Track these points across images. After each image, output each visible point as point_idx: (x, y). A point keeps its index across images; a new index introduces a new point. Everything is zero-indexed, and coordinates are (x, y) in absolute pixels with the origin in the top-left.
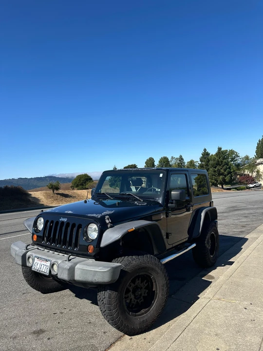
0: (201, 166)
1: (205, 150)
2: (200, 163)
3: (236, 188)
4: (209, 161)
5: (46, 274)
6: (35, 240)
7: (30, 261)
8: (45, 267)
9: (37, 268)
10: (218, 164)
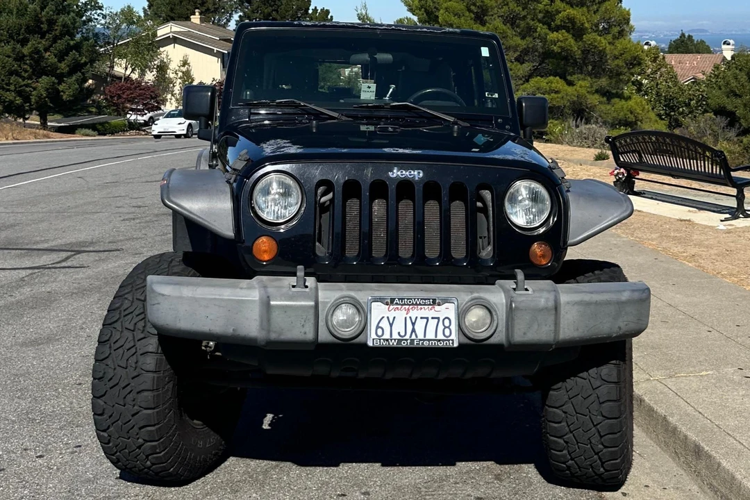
3: (93, 127)
5: (450, 344)
6: (266, 257)
7: (342, 320)
8: (433, 323)
9: (395, 336)
10: (36, 28)
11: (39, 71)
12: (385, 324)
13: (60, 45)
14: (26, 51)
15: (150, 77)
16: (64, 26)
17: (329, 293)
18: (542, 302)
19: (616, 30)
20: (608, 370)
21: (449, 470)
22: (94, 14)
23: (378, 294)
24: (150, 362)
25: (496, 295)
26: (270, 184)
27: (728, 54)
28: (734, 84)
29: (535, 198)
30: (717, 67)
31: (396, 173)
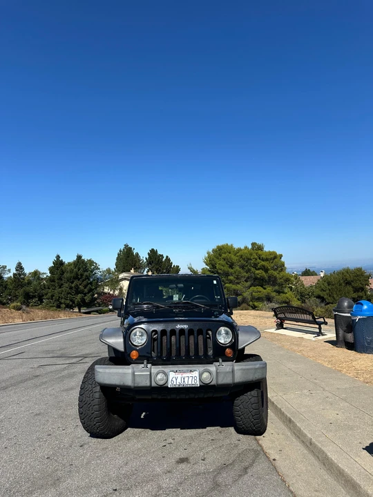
0: (51, 280)
1: (58, 257)
2: (49, 275)
3: (97, 311)
4: (63, 272)
5: (196, 386)
6: (135, 358)
7: (160, 379)
8: (190, 378)
9: (178, 383)
10: (76, 278)
11: (78, 292)
12: (174, 379)
13: (85, 283)
14: (73, 285)
15: (117, 292)
16: (86, 276)
17: (155, 369)
18: (228, 370)
19: (279, 269)
20: (254, 393)
21: (204, 430)
22: (97, 271)
23: (172, 369)
24: (97, 395)
25: (212, 368)
26: (136, 332)
27: (322, 275)
28: (323, 286)
29: (227, 333)
30: (319, 280)
31: (179, 326)
